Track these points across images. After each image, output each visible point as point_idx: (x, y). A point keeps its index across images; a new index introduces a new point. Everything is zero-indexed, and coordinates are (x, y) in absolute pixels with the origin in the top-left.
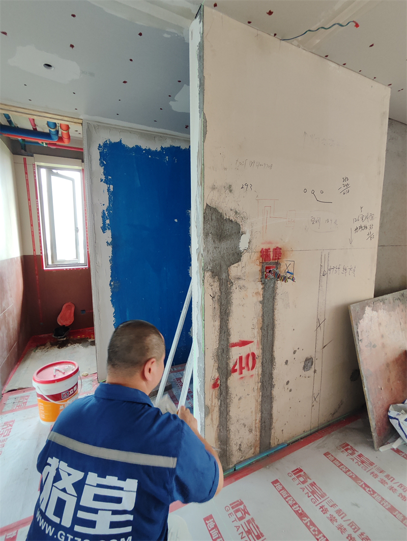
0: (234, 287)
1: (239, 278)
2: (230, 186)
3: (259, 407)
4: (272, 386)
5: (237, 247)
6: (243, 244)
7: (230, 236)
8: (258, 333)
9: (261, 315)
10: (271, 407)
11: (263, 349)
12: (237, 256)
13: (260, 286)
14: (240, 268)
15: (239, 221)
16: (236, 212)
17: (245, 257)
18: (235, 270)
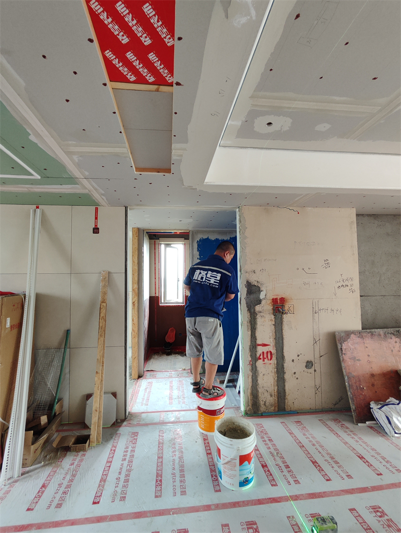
0: (258, 316)
1: (260, 312)
2: (254, 271)
3: (276, 383)
4: (284, 373)
5: (259, 297)
6: (262, 296)
7: (255, 292)
8: (273, 341)
9: (274, 331)
10: (285, 386)
11: (276, 350)
12: (259, 302)
13: (273, 317)
14: (261, 307)
15: (259, 285)
16: (258, 282)
17: (263, 302)
18: (258, 308)
